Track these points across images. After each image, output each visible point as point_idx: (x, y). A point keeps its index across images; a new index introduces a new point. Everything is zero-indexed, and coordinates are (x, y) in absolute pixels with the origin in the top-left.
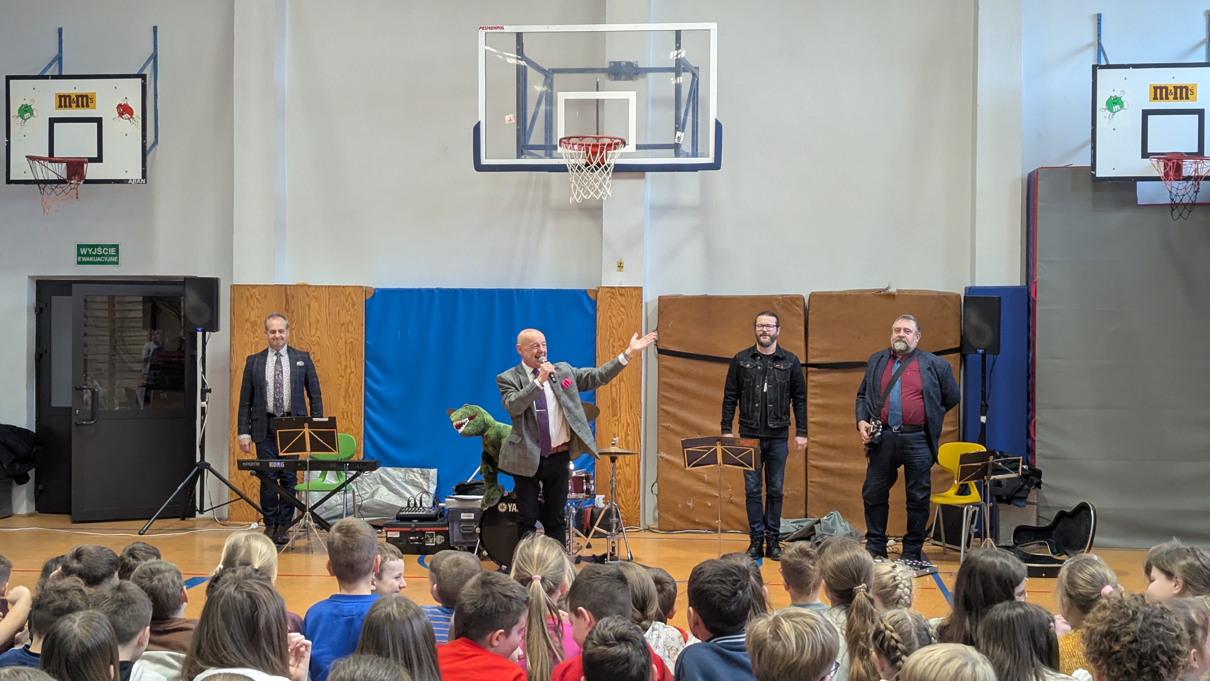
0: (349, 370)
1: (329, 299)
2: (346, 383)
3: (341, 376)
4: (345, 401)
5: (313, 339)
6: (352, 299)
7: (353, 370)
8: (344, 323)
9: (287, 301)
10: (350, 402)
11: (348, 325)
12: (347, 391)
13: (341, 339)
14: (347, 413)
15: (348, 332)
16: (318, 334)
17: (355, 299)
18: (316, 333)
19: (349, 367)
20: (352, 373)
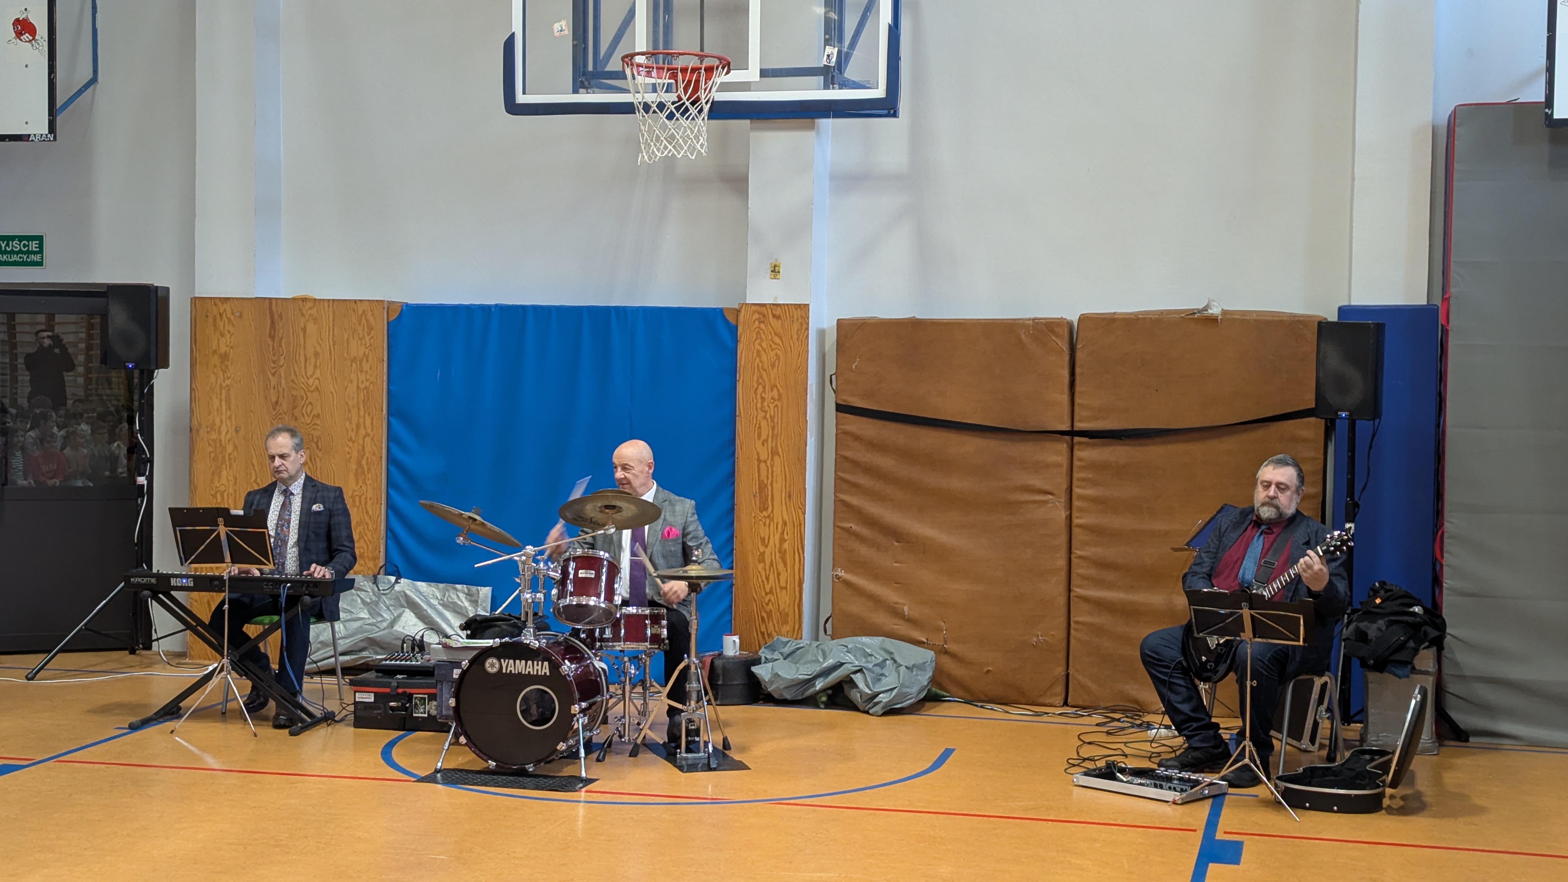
0: (362, 431)
2: (358, 452)
3: (350, 440)
4: (357, 480)
6: (367, 321)
7: (369, 431)
8: (355, 357)
9: (273, 323)
11: (361, 361)
12: (359, 464)
13: (351, 382)
15: (361, 371)
16: (318, 373)
17: (372, 320)
18: (314, 373)
19: (362, 426)
20: (367, 435)
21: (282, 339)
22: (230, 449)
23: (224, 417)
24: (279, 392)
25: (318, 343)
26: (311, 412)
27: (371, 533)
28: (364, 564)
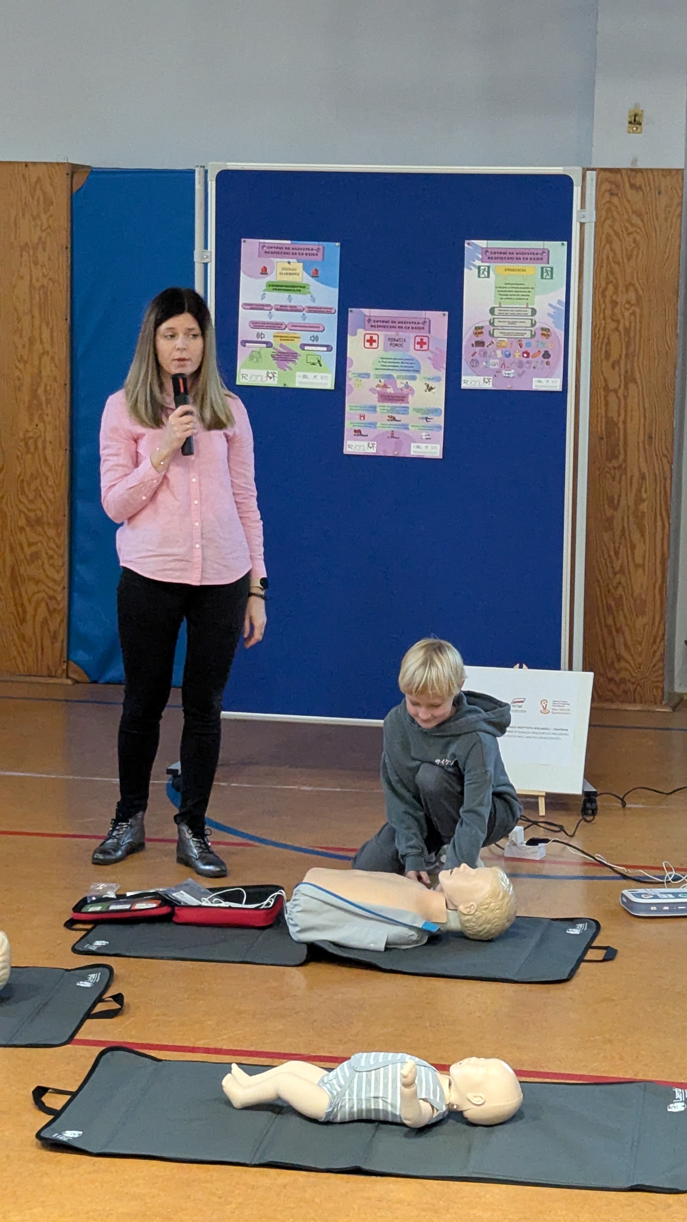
4: (31, 416)
6: (45, 193)
7: (48, 347)
10: (41, 417)
11: (35, 249)
12: (34, 394)
14: (36, 440)
15: (36, 263)
17: (49, 189)
19: (38, 340)
20: (45, 353)
27: (51, 490)
28: (42, 532)
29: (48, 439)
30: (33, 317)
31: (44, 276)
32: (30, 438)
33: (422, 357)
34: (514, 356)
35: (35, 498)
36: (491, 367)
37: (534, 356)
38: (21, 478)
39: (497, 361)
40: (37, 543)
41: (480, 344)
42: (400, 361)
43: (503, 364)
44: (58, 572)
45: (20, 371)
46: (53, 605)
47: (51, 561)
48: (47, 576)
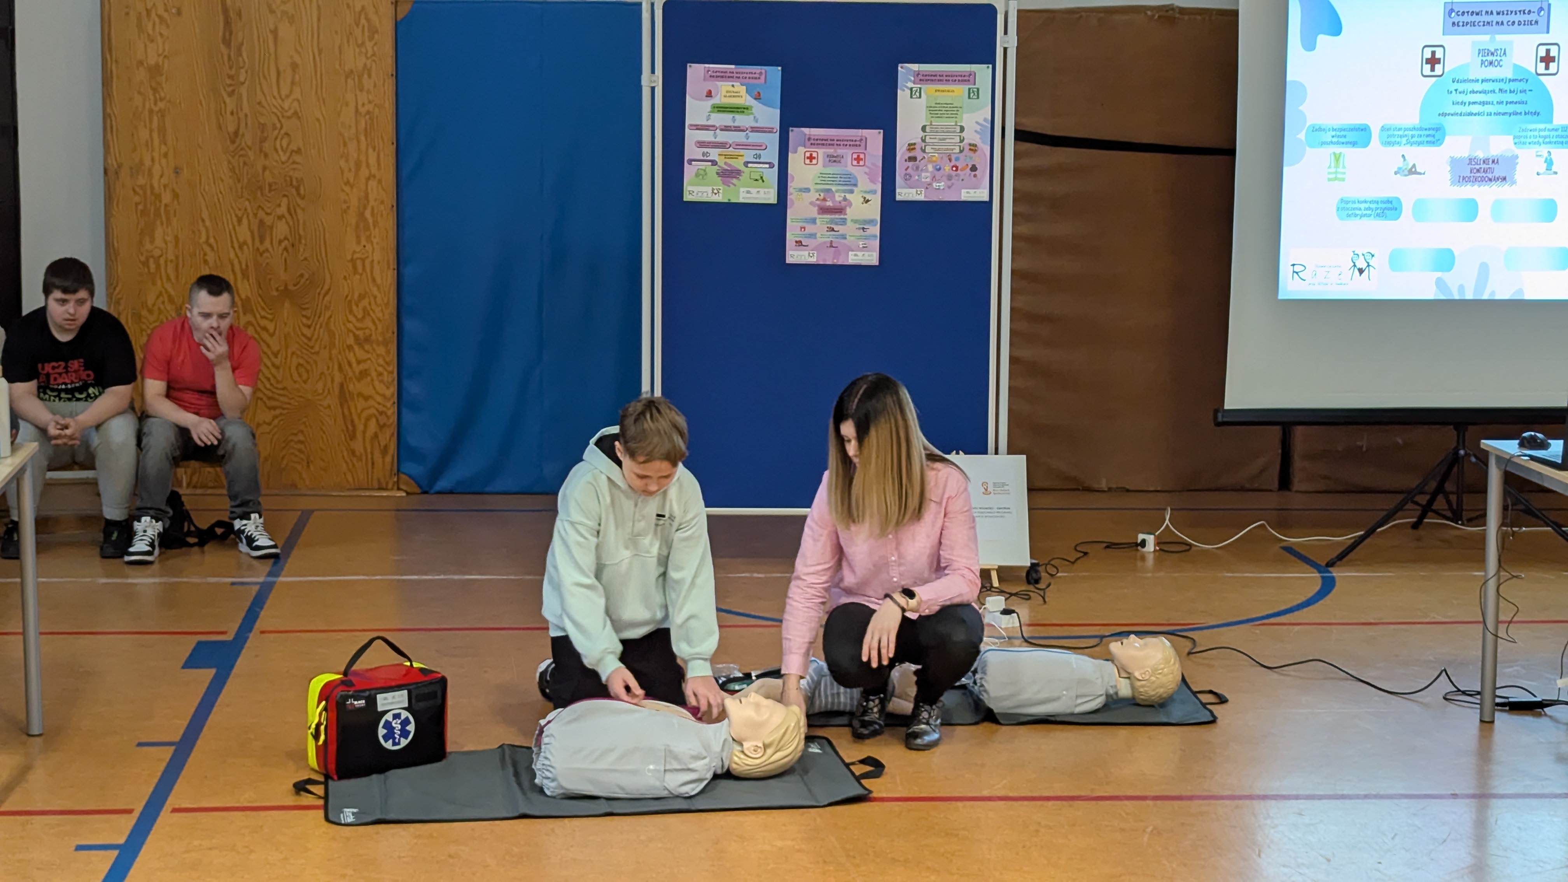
0: (364, 172)
1: (319, 20)
2: (359, 199)
3: (347, 183)
4: (358, 238)
5: (286, 105)
6: (368, 20)
7: (374, 170)
8: (352, 72)
9: (227, 23)
10: (369, 239)
11: (360, 77)
12: (361, 215)
13: (347, 104)
14: (363, 260)
15: (361, 90)
16: (297, 94)
17: (374, 18)
18: (291, 92)
19: (364, 164)
20: (371, 177)
21: (242, 44)
22: (166, 198)
23: (156, 155)
24: (239, 118)
25: (296, 50)
26: (288, 145)
27: (380, 308)
28: (371, 351)
29: (376, 259)
30: (358, 141)
31: (370, 102)
32: (357, 259)
33: (859, 173)
34: (944, 169)
35: (364, 318)
36: (923, 180)
37: (962, 170)
38: (349, 298)
39: (928, 174)
40: (365, 361)
41: (913, 159)
42: (839, 176)
43: (934, 177)
44: (388, 388)
45: (347, 194)
46: (383, 420)
47: (380, 378)
48: (377, 393)
